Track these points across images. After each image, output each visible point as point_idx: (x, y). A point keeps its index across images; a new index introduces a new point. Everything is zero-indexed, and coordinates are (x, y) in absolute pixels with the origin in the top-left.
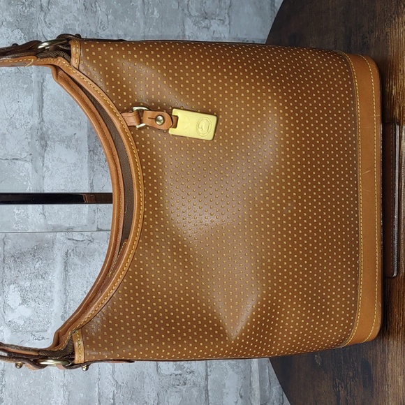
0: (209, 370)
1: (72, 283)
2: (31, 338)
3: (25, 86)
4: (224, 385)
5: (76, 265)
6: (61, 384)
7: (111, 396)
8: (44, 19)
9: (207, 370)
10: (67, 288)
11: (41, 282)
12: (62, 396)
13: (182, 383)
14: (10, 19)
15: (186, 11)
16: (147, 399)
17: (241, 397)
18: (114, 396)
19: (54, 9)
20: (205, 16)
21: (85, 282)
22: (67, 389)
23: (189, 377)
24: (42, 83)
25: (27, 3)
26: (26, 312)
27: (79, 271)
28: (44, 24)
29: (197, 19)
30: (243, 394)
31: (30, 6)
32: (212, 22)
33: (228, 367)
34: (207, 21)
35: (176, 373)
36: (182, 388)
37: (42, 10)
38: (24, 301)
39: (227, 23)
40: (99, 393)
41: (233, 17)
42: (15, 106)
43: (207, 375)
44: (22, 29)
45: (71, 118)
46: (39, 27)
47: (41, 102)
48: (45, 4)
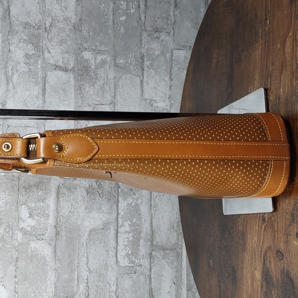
0: (152, 265)
1: (61, 206)
2: (35, 239)
3: (34, 80)
4: (162, 275)
5: (64, 194)
6: (54, 268)
7: (86, 278)
8: (47, 37)
9: (150, 264)
10: (59, 208)
11: (42, 204)
12: (54, 275)
13: (133, 272)
14: (25, 37)
15: (143, 28)
16: (109, 282)
17: (174, 284)
18: (87, 278)
19: (54, 30)
20: (157, 30)
21: (70, 205)
22: (57, 272)
23: (138, 268)
24: (45, 78)
25: (36, 27)
26: (32, 222)
27: (66, 198)
28: (47, 40)
29: (151, 33)
30: (175, 282)
31: (39, 28)
32: (161, 34)
33: (165, 263)
34: (157, 34)
35: (130, 265)
36: (133, 275)
37: (46, 31)
38: (31, 216)
39: (172, 34)
40: (78, 276)
41: (176, 30)
42: (27, 93)
43: (151, 268)
44: (32, 44)
45: (64, 100)
46: (44, 42)
47: (44, 90)
48: (48, 27)
